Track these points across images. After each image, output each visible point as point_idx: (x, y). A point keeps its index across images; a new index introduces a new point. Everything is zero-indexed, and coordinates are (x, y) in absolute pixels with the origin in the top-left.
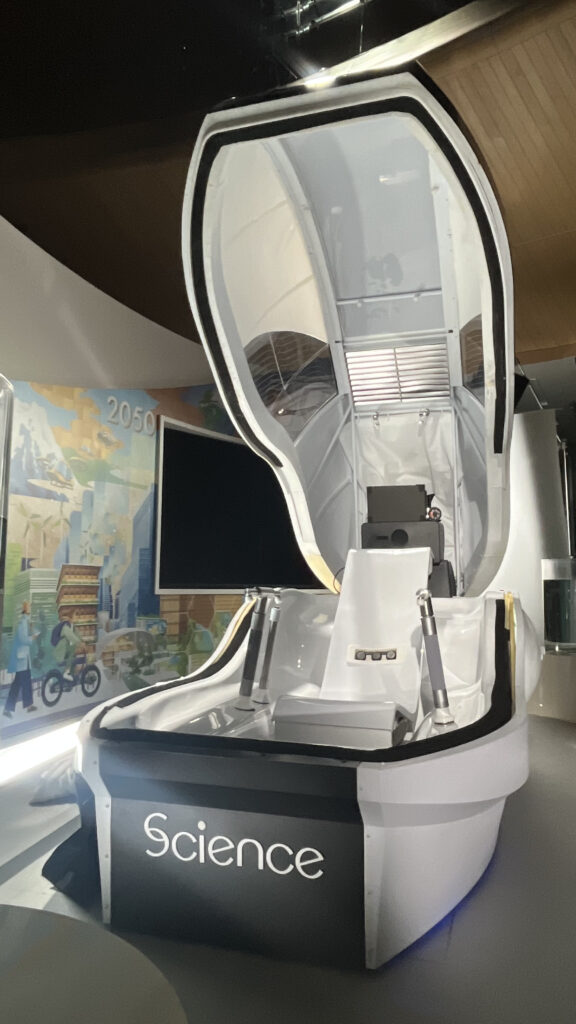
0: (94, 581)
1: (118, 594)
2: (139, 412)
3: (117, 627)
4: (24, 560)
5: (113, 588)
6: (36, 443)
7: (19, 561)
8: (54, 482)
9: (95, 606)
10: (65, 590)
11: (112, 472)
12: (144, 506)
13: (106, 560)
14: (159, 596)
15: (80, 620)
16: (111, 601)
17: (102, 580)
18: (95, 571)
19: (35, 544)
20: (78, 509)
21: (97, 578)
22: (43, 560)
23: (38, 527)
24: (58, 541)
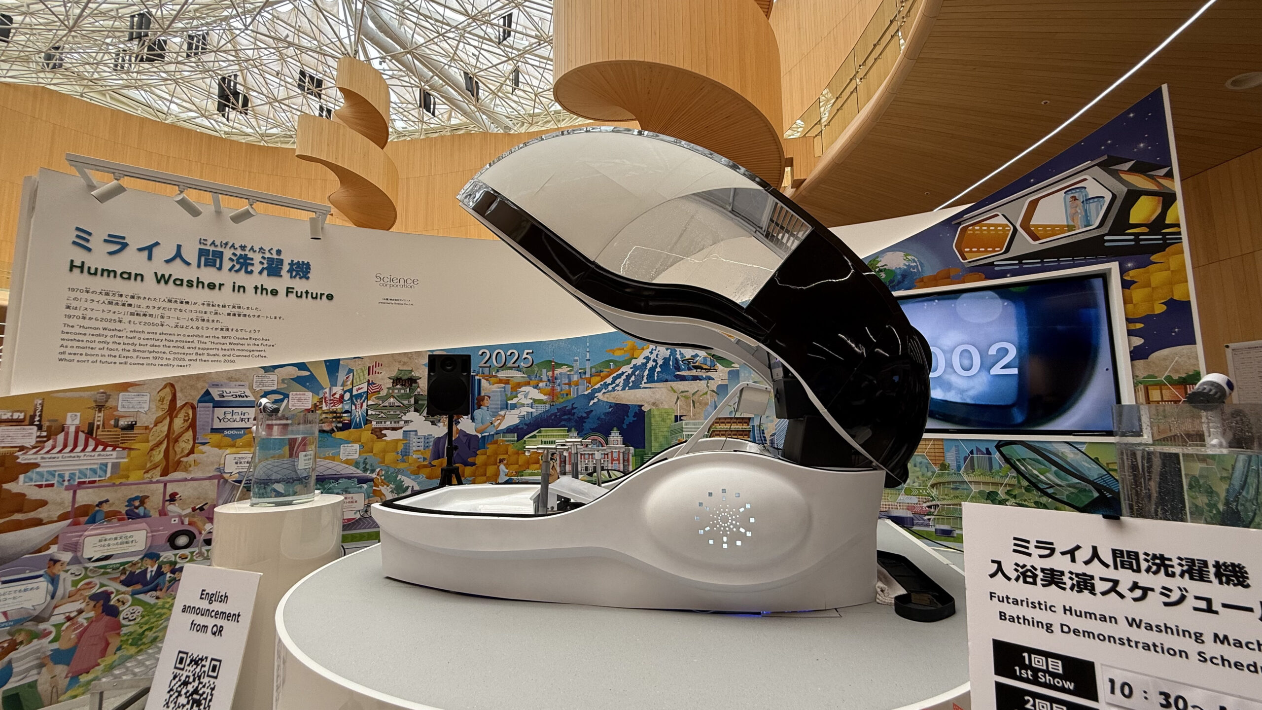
4: (676, 417)
5: (765, 432)
7: (673, 417)
8: (699, 370)
17: (753, 426)
18: (747, 420)
19: (685, 407)
20: (726, 382)
21: (748, 425)
22: (694, 415)
23: (686, 398)
24: (707, 404)
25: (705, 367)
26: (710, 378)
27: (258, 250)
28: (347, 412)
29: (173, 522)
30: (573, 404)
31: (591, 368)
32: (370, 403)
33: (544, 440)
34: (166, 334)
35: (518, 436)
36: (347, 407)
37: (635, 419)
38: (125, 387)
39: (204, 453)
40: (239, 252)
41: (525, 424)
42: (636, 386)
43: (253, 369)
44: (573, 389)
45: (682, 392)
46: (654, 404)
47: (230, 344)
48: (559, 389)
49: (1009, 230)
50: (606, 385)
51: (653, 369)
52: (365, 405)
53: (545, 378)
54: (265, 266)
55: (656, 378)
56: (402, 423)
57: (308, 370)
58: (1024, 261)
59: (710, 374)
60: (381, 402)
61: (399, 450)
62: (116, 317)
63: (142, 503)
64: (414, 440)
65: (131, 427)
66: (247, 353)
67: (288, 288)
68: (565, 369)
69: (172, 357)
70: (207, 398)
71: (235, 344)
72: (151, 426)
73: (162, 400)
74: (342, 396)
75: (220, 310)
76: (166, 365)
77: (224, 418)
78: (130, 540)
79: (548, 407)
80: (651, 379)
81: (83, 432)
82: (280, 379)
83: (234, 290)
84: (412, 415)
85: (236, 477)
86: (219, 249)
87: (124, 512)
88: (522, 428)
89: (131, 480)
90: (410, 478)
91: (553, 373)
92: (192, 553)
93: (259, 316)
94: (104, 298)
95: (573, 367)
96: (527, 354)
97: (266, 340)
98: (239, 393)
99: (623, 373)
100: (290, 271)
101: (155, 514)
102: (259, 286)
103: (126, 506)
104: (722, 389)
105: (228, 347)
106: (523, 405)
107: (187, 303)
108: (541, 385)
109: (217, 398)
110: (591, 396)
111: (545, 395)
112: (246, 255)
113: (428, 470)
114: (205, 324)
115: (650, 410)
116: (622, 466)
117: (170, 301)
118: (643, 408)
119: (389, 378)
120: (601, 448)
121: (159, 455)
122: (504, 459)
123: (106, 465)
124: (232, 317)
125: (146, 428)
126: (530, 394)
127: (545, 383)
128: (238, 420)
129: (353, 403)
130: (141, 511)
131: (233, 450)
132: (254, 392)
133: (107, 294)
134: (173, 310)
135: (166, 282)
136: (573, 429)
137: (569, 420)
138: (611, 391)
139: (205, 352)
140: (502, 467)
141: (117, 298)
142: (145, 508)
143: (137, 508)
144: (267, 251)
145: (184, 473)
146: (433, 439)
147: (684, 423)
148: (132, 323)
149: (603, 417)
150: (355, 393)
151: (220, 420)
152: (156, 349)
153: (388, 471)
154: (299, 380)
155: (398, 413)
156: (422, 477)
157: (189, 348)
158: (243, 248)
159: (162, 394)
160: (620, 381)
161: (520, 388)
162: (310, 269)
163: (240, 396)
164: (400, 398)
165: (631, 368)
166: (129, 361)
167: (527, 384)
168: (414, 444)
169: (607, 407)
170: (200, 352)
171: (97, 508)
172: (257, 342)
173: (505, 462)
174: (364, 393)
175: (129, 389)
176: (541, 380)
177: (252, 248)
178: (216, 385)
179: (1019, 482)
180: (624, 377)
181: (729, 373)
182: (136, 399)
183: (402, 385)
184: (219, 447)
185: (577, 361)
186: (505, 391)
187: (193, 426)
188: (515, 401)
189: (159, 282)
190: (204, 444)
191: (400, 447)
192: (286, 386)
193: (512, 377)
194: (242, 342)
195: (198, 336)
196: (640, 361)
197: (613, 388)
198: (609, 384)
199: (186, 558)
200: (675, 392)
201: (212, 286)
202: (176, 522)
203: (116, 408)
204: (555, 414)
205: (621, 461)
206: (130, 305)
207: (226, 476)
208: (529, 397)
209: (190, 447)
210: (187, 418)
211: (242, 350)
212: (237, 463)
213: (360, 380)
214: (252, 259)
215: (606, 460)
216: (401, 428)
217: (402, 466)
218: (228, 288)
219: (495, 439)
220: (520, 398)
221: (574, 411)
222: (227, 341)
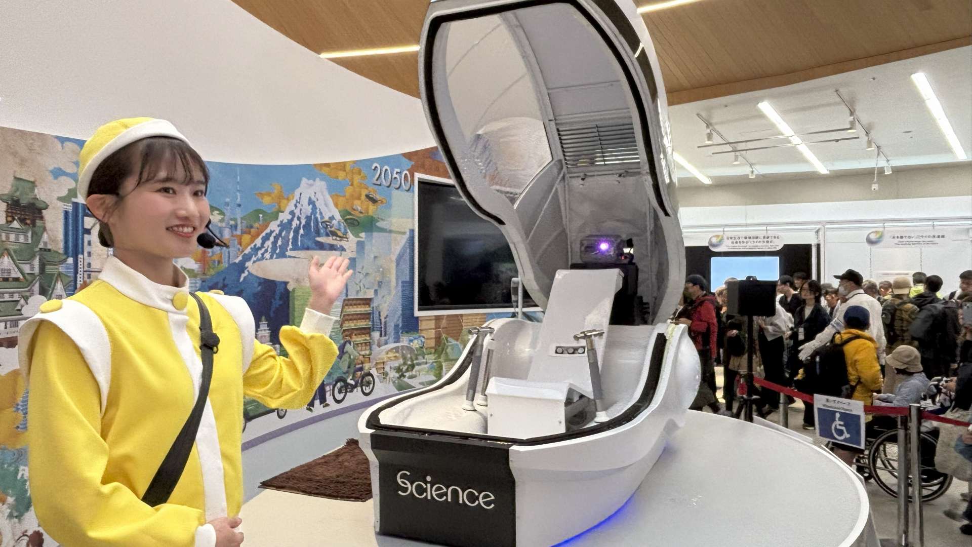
0: (367, 309)
1: (385, 318)
2: (397, 173)
3: (386, 343)
5: (382, 314)
6: (320, 209)
8: (334, 237)
9: (369, 328)
10: (347, 317)
11: (378, 224)
12: (404, 248)
13: (376, 291)
14: (418, 317)
15: (358, 340)
16: (381, 324)
17: (373, 308)
18: (367, 302)
20: (354, 256)
21: (370, 306)
25: (340, 234)
26: (343, 249)
30: (224, 280)
31: (242, 219)
37: (281, 302)
42: (282, 253)
44: (224, 253)
46: (297, 281)
51: (297, 230)
55: (300, 243)
59: (343, 243)
80: (295, 245)
95: (223, 214)
99: (272, 232)
115: (294, 290)
118: (288, 286)
138: (260, 260)
155: (16, 297)
164: (18, 255)
181: (358, 243)
185: (227, 204)
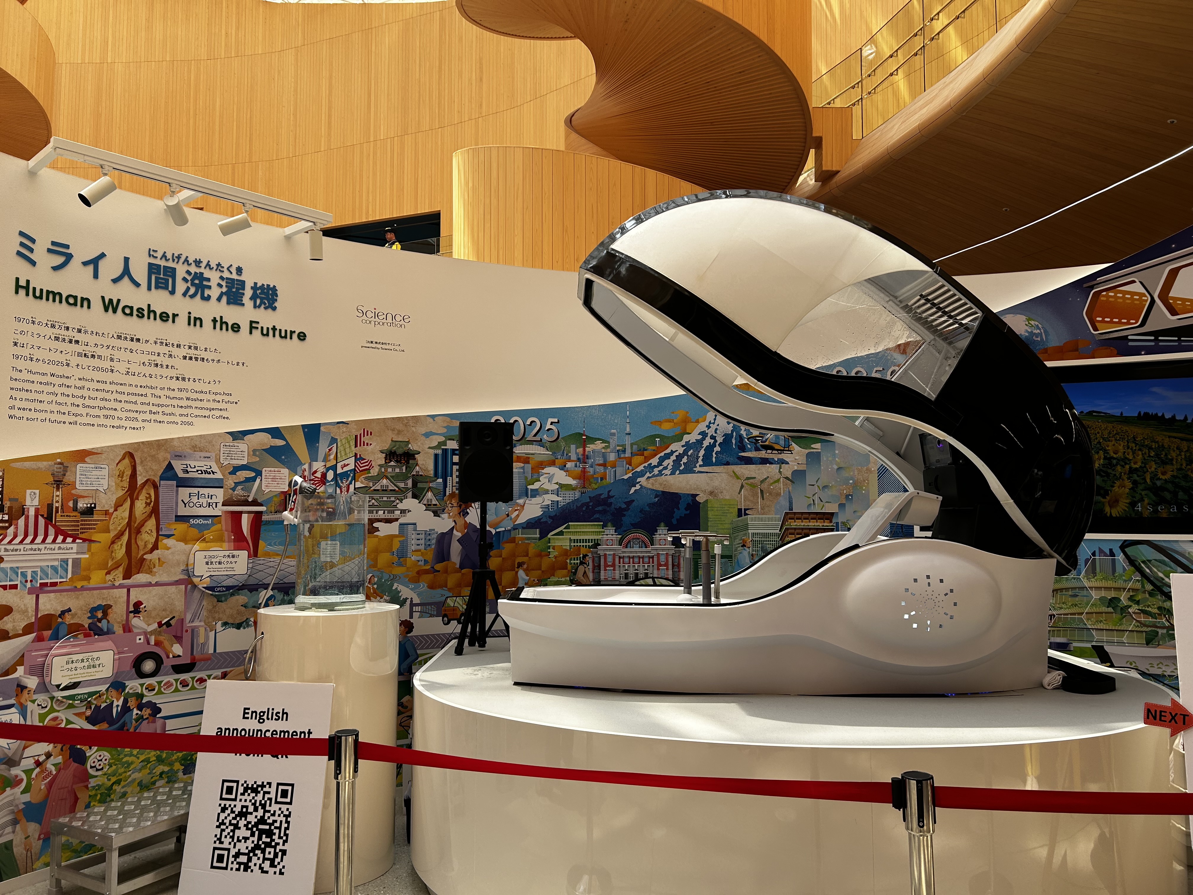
4: (740, 510)
7: (736, 510)
8: (769, 451)
19: (752, 498)
20: (801, 468)
21: (831, 522)
22: (762, 509)
23: (753, 486)
24: (779, 494)
25: (777, 447)
26: (782, 462)
27: (215, 268)
28: (331, 496)
29: (138, 641)
30: (609, 492)
31: (632, 445)
32: (359, 484)
33: (573, 538)
34: (117, 384)
35: (540, 534)
36: (330, 490)
37: (688, 512)
38: (82, 456)
39: (168, 548)
40: (193, 269)
41: (550, 517)
42: (689, 469)
43: (219, 435)
44: (610, 471)
45: (748, 478)
46: (711, 493)
47: (188, 399)
48: (591, 470)
49: (1146, 301)
50: (651, 468)
51: (710, 447)
52: (352, 487)
53: (574, 457)
54: (224, 289)
55: (714, 460)
56: (398, 513)
57: (284, 439)
58: (1160, 338)
59: (784, 456)
60: (371, 484)
61: (395, 549)
62: (62, 358)
63: (105, 615)
64: (413, 537)
65: (90, 511)
66: (207, 413)
67: (251, 322)
68: (598, 446)
69: (124, 415)
70: (169, 474)
71: (192, 400)
72: (111, 510)
73: (121, 475)
74: (324, 475)
75: (175, 351)
76: (118, 427)
77: (189, 502)
78: (97, 663)
79: (577, 494)
80: (707, 461)
81: (42, 516)
82: (251, 450)
83: (189, 324)
84: (410, 503)
85: (207, 582)
86: (171, 264)
87: (87, 626)
88: (546, 522)
89: (93, 583)
90: (408, 587)
91: (584, 450)
92: (159, 683)
93: (219, 360)
94: (50, 332)
95: (609, 442)
96: (552, 423)
97: (228, 394)
98: (204, 469)
99: (672, 452)
100: (253, 298)
101: (118, 629)
102: (218, 319)
103: (89, 618)
104: (798, 476)
105: (184, 403)
106: (546, 492)
107: (138, 340)
108: (569, 465)
109: (181, 474)
110: (632, 482)
111: (574, 478)
112: (202, 274)
113: (430, 576)
114: (158, 371)
115: (706, 501)
116: (670, 572)
117: (119, 337)
118: (697, 498)
119: (382, 452)
120: (644, 549)
121: (120, 551)
122: (523, 563)
123: (66, 561)
124: (187, 361)
125: (106, 512)
126: (555, 476)
127: (573, 463)
128: (205, 505)
129: (337, 485)
130: (103, 625)
131: (204, 545)
132: (221, 467)
133: (53, 326)
134: (123, 350)
135: (115, 311)
136: (609, 524)
137: (604, 512)
138: (657, 475)
139: (160, 409)
140: (521, 573)
141: (63, 332)
142: (108, 622)
143: (100, 620)
144: (225, 269)
145: (148, 576)
146: (435, 536)
147: (750, 518)
148: (80, 367)
149: (647, 509)
150: (339, 471)
151: (185, 504)
152: (107, 405)
153: (382, 578)
154: (272, 451)
155: (393, 499)
156: (423, 586)
157: (142, 404)
158: (198, 263)
159: (121, 466)
160: (669, 462)
161: (543, 469)
162: (277, 296)
163: (206, 472)
164: (394, 478)
165: (683, 446)
166: (79, 419)
167: (552, 463)
168: (413, 542)
169: (652, 496)
170: (154, 409)
171: (60, 620)
172: (218, 398)
173: (525, 566)
174: (350, 471)
175: (87, 459)
176: (569, 460)
177: (208, 265)
178: (179, 457)
179: (1143, 586)
180: (673, 458)
181: (808, 455)
182: (94, 473)
183: (397, 461)
184: (184, 540)
185: (614, 434)
186: (524, 473)
187: (155, 511)
188: (536, 486)
189: (106, 310)
190: (168, 536)
191: (396, 545)
192: (258, 459)
193: (532, 454)
194: (200, 396)
195: (152, 388)
196: (693, 437)
197: (660, 471)
198: (655, 467)
199: (154, 690)
200: (738, 478)
201: (164, 317)
202: (142, 641)
203: (73, 485)
204: (587, 504)
205: (670, 567)
206: (77, 342)
207: (196, 580)
208: (555, 481)
209: (153, 540)
210: (148, 501)
211: (202, 408)
212: (207, 563)
213: (346, 454)
214: (208, 280)
215: (651, 564)
216: (397, 520)
217: (399, 571)
218: (182, 320)
219: (512, 536)
220: (543, 483)
221: (610, 501)
222: (184, 395)
